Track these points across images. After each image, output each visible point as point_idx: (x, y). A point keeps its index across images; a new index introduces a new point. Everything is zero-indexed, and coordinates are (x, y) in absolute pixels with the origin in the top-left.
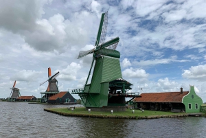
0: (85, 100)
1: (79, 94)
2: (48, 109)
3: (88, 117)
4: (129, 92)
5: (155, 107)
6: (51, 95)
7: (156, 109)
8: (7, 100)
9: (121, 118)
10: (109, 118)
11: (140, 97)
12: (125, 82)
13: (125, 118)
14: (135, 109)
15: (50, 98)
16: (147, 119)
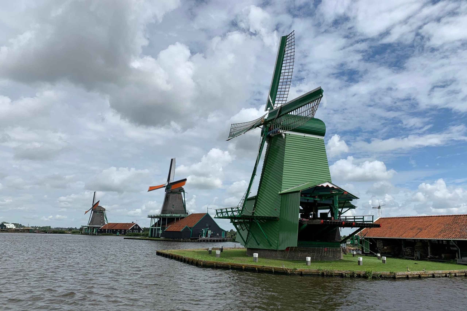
0: (245, 233)
1: (232, 218)
2: (165, 252)
3: (252, 270)
4: (348, 214)
5: (413, 250)
6: (171, 220)
7: (417, 254)
8: (81, 231)
9: (330, 275)
10: (301, 274)
11: (377, 226)
12: (339, 190)
13: (341, 276)
14: (364, 254)
15: (170, 228)
16: (393, 278)
